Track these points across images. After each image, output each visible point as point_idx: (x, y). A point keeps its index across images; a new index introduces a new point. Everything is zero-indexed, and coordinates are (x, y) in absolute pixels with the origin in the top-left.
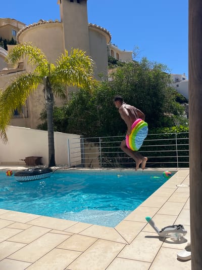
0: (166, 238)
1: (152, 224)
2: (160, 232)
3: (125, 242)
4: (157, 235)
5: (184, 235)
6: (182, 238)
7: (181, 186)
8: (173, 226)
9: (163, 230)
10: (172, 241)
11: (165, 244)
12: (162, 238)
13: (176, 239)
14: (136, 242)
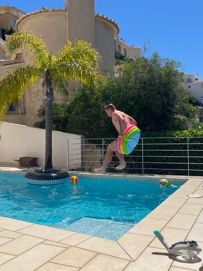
0: (177, 256)
1: (161, 239)
2: (170, 248)
3: (129, 259)
4: (166, 251)
5: (198, 253)
6: (195, 256)
7: (193, 196)
8: (185, 243)
9: (173, 246)
10: (184, 260)
11: (176, 263)
12: (172, 256)
13: (188, 257)
14: (141, 259)
